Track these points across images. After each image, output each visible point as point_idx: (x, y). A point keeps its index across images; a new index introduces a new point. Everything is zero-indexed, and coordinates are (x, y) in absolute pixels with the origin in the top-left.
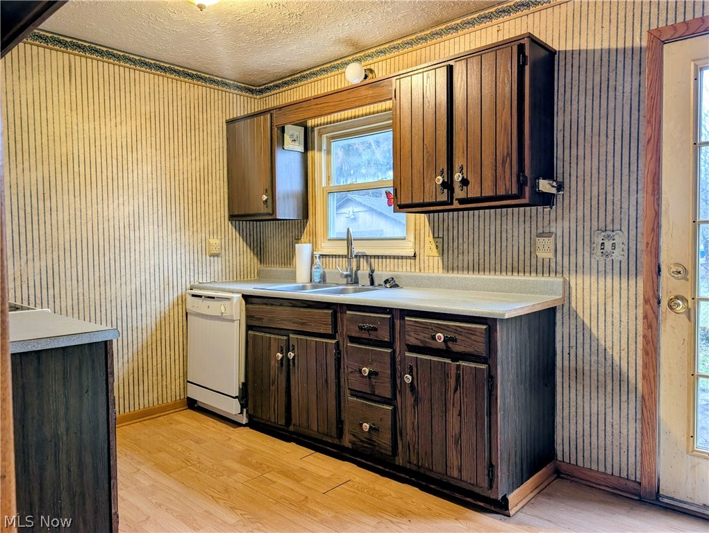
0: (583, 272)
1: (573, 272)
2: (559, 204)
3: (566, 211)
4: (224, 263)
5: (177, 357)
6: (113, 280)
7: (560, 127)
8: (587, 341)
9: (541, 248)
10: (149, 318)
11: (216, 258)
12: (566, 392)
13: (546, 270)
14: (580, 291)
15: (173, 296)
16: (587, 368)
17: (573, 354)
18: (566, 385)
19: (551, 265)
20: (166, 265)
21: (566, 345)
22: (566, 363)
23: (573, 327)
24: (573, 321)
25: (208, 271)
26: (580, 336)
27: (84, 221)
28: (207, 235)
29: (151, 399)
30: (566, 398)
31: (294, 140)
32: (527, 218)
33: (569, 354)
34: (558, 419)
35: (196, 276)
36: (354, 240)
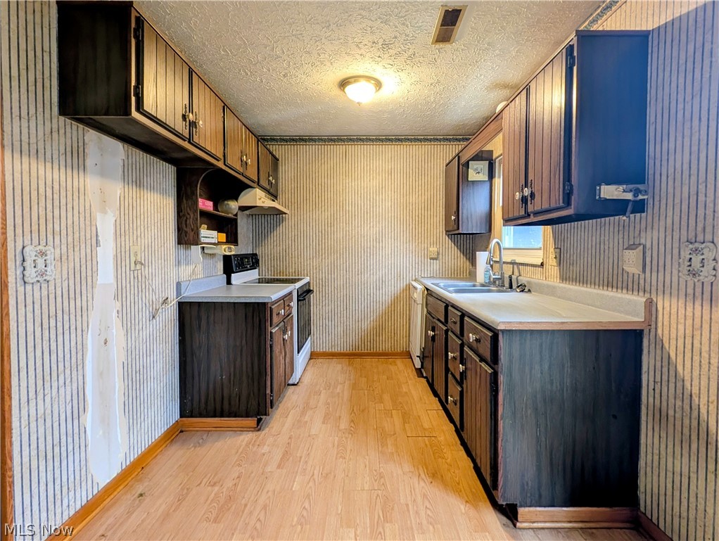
0: (671, 293)
1: (660, 293)
2: (650, 211)
3: (656, 219)
4: (441, 264)
5: (405, 323)
6: (366, 272)
7: (653, 119)
8: (672, 379)
9: (627, 262)
10: (387, 296)
11: (435, 261)
12: (650, 434)
13: (636, 287)
14: (666, 317)
15: (403, 285)
16: (671, 412)
17: (657, 391)
18: (650, 427)
19: (640, 282)
20: (399, 264)
21: (651, 379)
22: (651, 400)
23: (658, 358)
24: (659, 352)
25: (429, 269)
26: (665, 370)
27: (350, 238)
28: (429, 246)
29: (387, 346)
30: (650, 441)
31: (479, 173)
32: (621, 228)
33: (654, 389)
34: (642, 463)
35: (420, 272)
36: (504, 249)
